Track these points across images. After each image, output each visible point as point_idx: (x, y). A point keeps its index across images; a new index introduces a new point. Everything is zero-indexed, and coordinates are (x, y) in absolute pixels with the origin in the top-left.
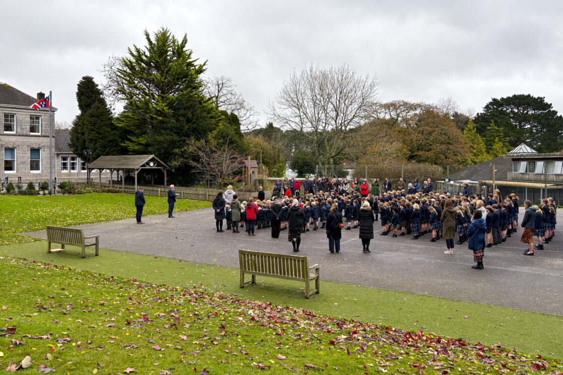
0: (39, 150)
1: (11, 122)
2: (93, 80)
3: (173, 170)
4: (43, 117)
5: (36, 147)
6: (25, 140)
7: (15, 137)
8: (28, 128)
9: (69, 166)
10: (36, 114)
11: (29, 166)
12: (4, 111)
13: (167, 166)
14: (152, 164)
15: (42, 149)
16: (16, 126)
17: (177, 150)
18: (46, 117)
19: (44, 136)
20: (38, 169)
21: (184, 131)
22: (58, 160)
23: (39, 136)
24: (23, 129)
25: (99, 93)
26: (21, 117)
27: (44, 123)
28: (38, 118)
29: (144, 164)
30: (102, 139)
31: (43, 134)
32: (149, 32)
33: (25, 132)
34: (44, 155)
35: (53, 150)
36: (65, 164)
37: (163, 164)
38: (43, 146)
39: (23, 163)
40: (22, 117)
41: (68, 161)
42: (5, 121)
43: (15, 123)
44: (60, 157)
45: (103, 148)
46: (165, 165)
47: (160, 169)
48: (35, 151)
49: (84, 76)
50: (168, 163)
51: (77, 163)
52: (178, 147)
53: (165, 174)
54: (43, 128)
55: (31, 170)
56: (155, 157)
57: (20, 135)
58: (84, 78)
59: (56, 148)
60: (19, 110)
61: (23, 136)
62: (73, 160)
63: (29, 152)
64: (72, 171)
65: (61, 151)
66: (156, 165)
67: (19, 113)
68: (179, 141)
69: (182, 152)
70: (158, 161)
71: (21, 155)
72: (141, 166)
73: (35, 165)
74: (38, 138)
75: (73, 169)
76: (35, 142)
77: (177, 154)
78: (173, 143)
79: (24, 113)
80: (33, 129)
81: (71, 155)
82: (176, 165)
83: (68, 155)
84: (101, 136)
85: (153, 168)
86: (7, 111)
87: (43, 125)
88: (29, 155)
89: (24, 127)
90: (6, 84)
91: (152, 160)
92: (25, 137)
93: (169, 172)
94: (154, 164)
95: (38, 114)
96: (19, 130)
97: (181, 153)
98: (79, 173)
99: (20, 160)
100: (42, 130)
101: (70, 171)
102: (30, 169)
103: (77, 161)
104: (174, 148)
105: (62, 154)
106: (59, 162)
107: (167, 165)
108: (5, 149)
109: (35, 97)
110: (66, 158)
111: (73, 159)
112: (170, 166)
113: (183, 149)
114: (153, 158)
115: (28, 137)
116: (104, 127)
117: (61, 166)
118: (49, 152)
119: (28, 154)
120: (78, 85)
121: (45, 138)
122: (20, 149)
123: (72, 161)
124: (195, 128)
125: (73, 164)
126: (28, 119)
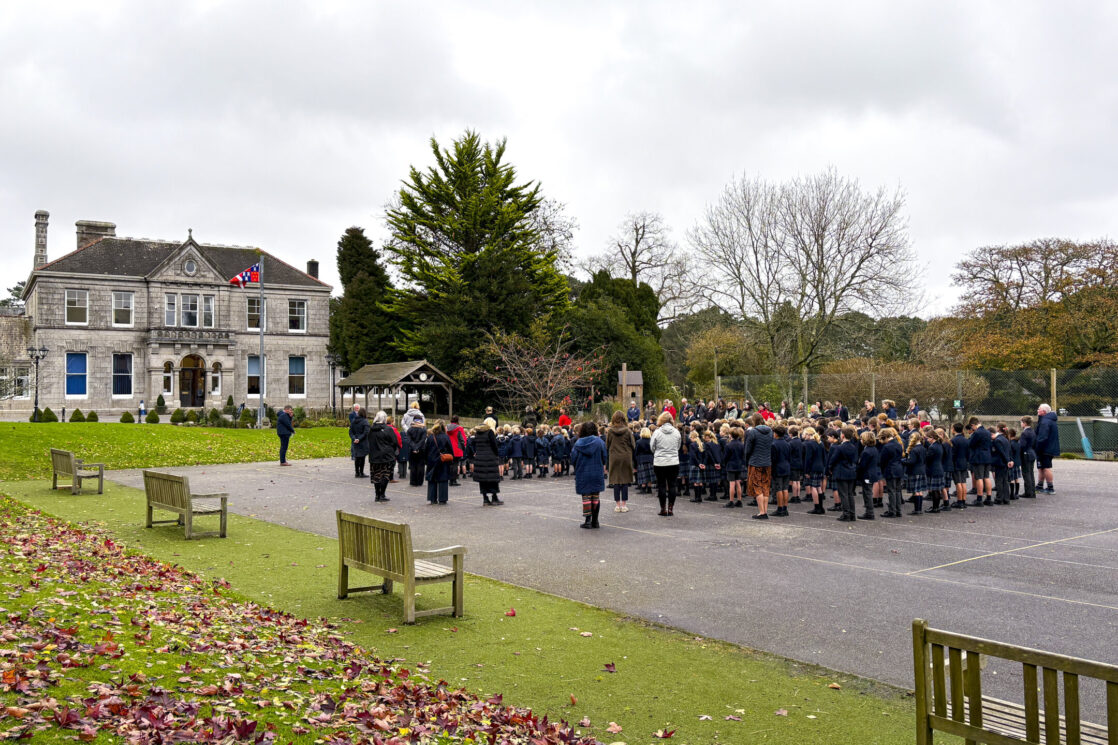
0: (303, 359)
1: (258, 311)
2: (365, 234)
3: (462, 388)
4: (309, 303)
5: (298, 354)
6: (280, 342)
7: (265, 337)
8: (286, 321)
10: (298, 297)
11: (287, 385)
12: (248, 294)
13: (452, 381)
14: (423, 377)
15: (308, 357)
16: (267, 317)
17: (465, 352)
18: (315, 302)
19: (311, 335)
20: (301, 391)
21: (481, 318)
23: (302, 335)
24: (276, 324)
25: (375, 256)
26: (274, 303)
27: (311, 312)
28: (301, 304)
29: (408, 376)
30: (367, 335)
31: (310, 331)
32: (438, 141)
33: (280, 329)
34: (309, 366)
35: (326, 358)
37: (445, 376)
38: (310, 352)
39: (278, 381)
40: (276, 303)
42: (251, 310)
43: (265, 313)
45: (371, 352)
46: (449, 379)
47: (441, 386)
48: (297, 361)
49: (349, 227)
50: (455, 376)
52: (469, 346)
53: (451, 395)
54: (310, 321)
55: (290, 392)
56: (428, 364)
57: (272, 334)
58: (348, 231)
60: (271, 292)
61: (277, 335)
63: (287, 362)
66: (432, 378)
67: (271, 295)
68: (472, 335)
69: (477, 355)
70: (436, 373)
71: (273, 368)
72: (403, 380)
73: (296, 386)
74: (301, 338)
76: (296, 344)
77: (467, 358)
78: (461, 341)
79: (279, 296)
80: (295, 323)
82: (464, 378)
84: (365, 331)
85: (427, 383)
87: (310, 317)
89: (278, 320)
90: (258, 249)
91: (423, 369)
92: (281, 337)
93: (456, 391)
94: (429, 377)
95: (301, 297)
96: (271, 325)
97: (474, 356)
99: (271, 376)
100: (308, 324)
102: (287, 390)
104: (461, 348)
107: (452, 378)
108: (249, 357)
109: (304, 269)
112: (457, 381)
113: (477, 350)
114: (425, 365)
115: (286, 338)
116: (371, 314)
118: (318, 362)
119: (286, 366)
120: (339, 243)
121: (314, 338)
122: (273, 357)
124: (502, 311)
126: (286, 306)
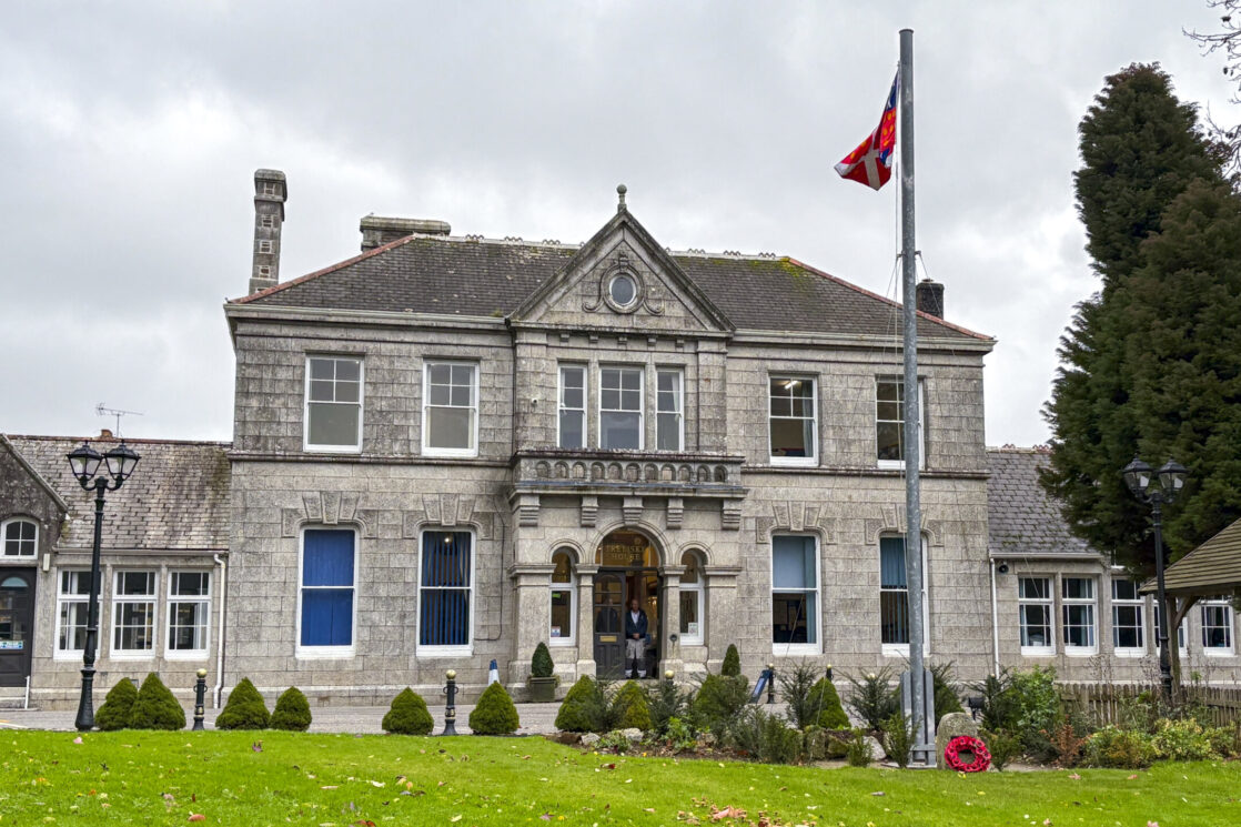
1: (798, 412)
4: (930, 384)
5: (904, 528)
6: (858, 496)
7: (816, 481)
8: (871, 436)
9: (1055, 624)
10: (901, 371)
11: (877, 621)
12: (770, 365)
15: (933, 539)
16: (820, 427)
18: (947, 384)
22: (1005, 594)
23: (913, 476)
24: (847, 444)
26: (839, 387)
27: (935, 412)
28: (910, 390)
31: (935, 465)
33: (856, 460)
35: (980, 541)
36: (1035, 615)
38: (936, 525)
39: (852, 605)
40: (844, 389)
41: (1054, 601)
43: (815, 417)
44: (1012, 580)
48: (901, 549)
51: (1095, 610)
54: (934, 437)
55: (885, 639)
57: (834, 474)
59: (994, 535)
60: (832, 356)
61: (849, 474)
62: (1076, 593)
63: (876, 552)
64: (1072, 651)
65: (1014, 547)
67: (832, 367)
71: (841, 567)
73: (896, 624)
75: (1077, 638)
76: (898, 501)
79: (850, 369)
80: (890, 445)
81: (1061, 570)
83: (1051, 569)
86: (783, 361)
87: (935, 423)
88: (876, 566)
89: (851, 435)
90: (787, 260)
92: (856, 481)
95: (908, 371)
96: (831, 448)
98: (1102, 663)
99: (836, 593)
100: (928, 445)
101: (1060, 653)
102: (879, 633)
103: (1094, 599)
105: (1021, 561)
106: (1008, 600)
108: (775, 539)
110: (1039, 581)
111: (1075, 586)
115: (871, 483)
117: (1019, 623)
118: (959, 553)
119: (873, 562)
121: (946, 484)
122: (837, 539)
123: (1069, 601)
125: (1075, 614)
126: (870, 395)
